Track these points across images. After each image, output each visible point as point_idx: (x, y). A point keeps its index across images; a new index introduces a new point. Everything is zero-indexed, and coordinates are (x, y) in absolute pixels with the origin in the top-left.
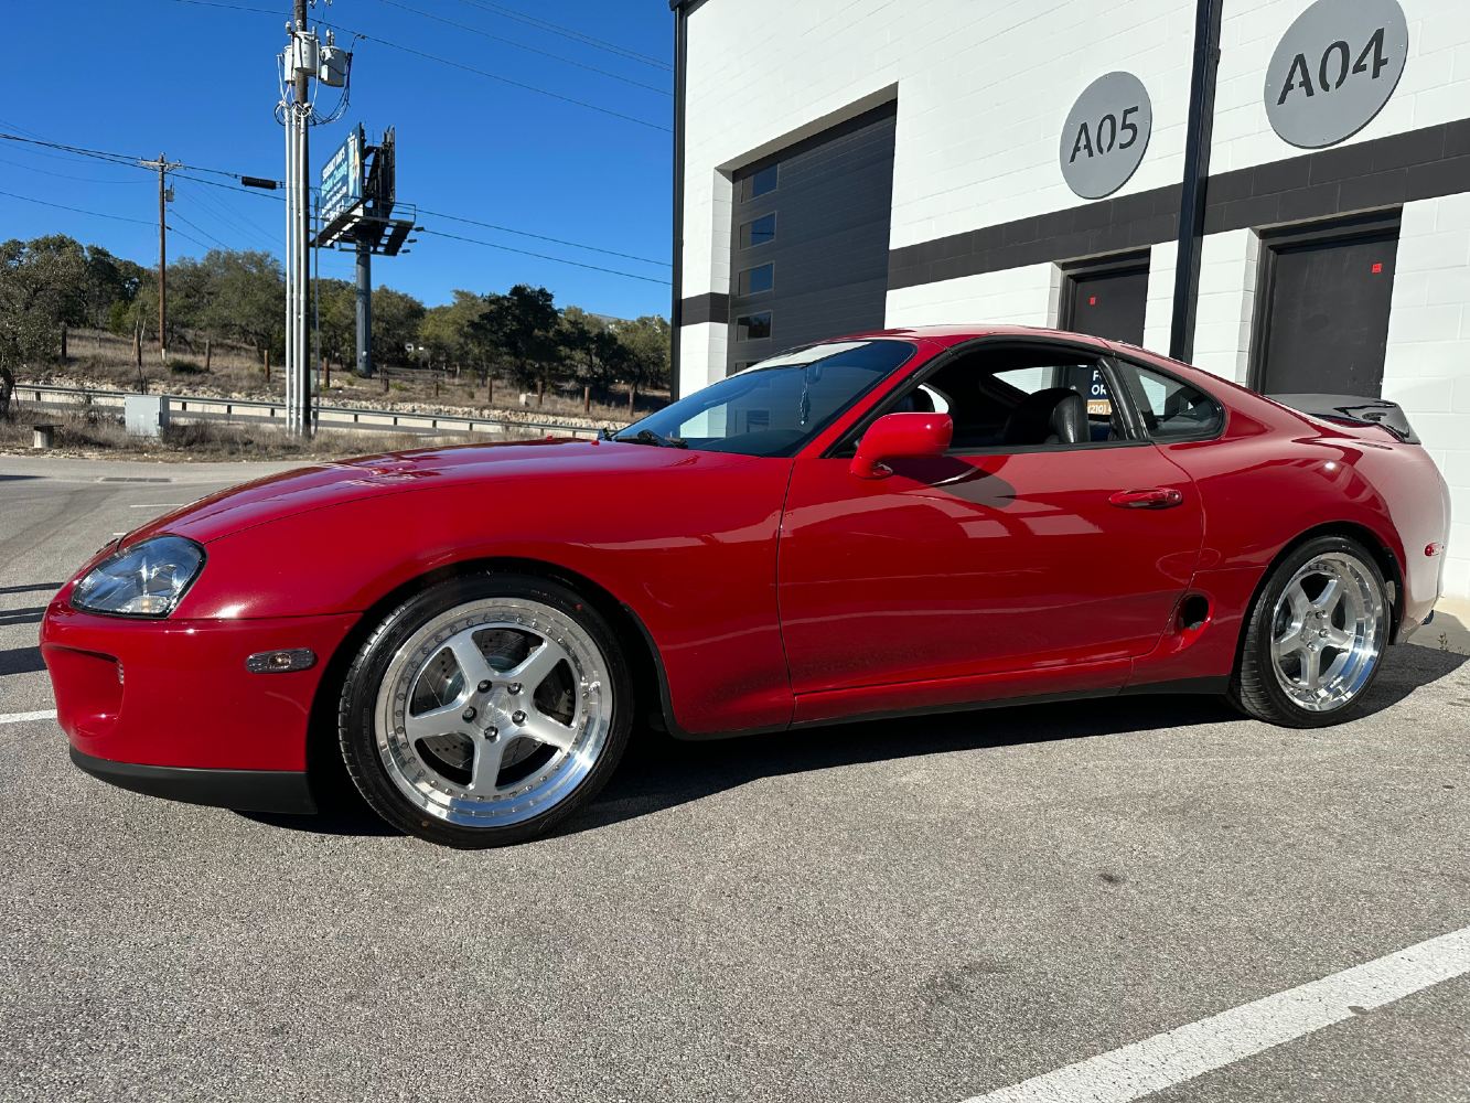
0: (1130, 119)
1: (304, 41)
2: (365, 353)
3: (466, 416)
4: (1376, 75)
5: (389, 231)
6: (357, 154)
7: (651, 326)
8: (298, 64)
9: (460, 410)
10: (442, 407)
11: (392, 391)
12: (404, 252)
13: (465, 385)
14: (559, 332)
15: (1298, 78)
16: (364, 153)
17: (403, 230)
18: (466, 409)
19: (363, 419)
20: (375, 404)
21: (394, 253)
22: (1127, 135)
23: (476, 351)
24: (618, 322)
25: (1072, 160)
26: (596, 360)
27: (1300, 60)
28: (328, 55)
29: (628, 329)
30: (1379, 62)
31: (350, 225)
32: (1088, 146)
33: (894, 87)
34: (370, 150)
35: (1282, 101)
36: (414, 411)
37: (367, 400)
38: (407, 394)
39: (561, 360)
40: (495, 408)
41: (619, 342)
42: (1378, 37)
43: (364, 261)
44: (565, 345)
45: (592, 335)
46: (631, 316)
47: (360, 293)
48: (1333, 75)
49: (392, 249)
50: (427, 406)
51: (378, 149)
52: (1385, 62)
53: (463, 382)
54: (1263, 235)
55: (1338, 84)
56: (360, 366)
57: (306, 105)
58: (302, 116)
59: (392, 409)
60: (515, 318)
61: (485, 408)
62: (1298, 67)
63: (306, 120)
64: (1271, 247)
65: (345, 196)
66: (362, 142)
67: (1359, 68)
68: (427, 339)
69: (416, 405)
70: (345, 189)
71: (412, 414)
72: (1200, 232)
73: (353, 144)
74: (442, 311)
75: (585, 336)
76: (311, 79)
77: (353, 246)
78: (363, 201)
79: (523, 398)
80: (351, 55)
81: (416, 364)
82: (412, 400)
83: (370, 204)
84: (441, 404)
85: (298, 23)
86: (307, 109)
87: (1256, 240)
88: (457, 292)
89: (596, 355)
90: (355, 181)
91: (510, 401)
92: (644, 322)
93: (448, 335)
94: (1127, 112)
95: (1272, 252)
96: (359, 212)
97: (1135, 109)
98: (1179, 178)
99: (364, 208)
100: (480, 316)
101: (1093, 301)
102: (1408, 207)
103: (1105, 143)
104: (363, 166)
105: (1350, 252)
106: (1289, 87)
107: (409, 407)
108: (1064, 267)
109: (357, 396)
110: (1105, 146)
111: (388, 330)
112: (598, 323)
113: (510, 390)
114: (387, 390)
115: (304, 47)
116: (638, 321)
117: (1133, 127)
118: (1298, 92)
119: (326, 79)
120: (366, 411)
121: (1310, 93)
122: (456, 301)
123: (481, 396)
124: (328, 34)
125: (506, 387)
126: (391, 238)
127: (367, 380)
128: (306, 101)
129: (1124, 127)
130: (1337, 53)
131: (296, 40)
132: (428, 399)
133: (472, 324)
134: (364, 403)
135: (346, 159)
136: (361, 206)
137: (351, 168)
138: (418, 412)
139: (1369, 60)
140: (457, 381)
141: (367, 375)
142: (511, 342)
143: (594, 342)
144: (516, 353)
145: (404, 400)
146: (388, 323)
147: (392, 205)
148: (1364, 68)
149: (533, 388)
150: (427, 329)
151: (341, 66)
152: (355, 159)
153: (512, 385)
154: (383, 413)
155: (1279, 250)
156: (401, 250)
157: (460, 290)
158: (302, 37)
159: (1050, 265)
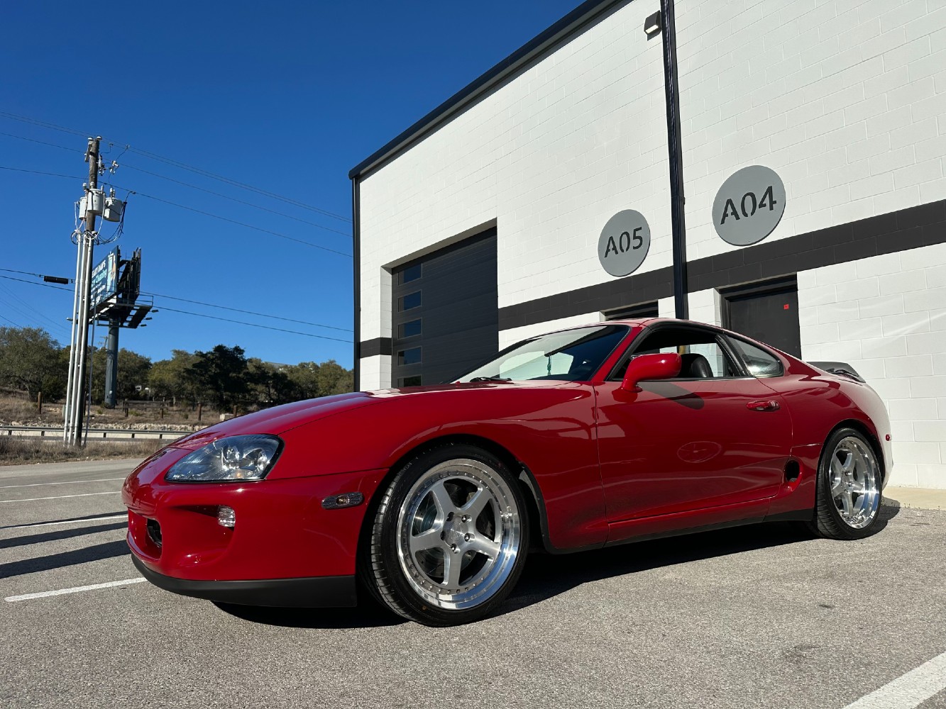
0: (638, 234)
1: (95, 194)
2: (111, 392)
3: (183, 430)
4: (771, 208)
5: (133, 313)
6: (115, 265)
7: (308, 368)
8: (90, 208)
9: (178, 427)
10: (166, 425)
11: (130, 416)
12: (142, 326)
13: (181, 410)
14: (248, 373)
15: (730, 210)
16: (119, 264)
17: (143, 311)
18: (183, 426)
19: (109, 435)
20: (118, 426)
21: (135, 327)
22: (636, 242)
23: (190, 387)
24: (286, 367)
25: (606, 256)
26: (272, 391)
27: (730, 202)
28: (110, 203)
29: (292, 370)
30: (772, 203)
31: (106, 309)
32: (614, 248)
33: (495, 220)
34: (124, 262)
35: (723, 222)
36: (146, 429)
37: (112, 423)
38: (141, 418)
39: (248, 391)
40: (203, 424)
41: (289, 379)
42: (770, 190)
43: (115, 332)
44: (251, 382)
45: (270, 375)
46: (295, 363)
47: (109, 352)
48: (749, 209)
49: (134, 324)
50: (155, 426)
51: (129, 262)
52: (775, 202)
53: (179, 409)
54: (721, 292)
55: (752, 214)
56: (107, 401)
57: (93, 232)
58: (90, 239)
59: (130, 428)
60: (217, 366)
61: (196, 424)
62: (729, 206)
63: (93, 241)
64: (727, 298)
65: (104, 291)
66: (118, 257)
67: (762, 205)
68: (154, 381)
69: (148, 425)
70: (104, 287)
71: (145, 431)
72: (686, 292)
73: (112, 259)
74: (165, 363)
75: (264, 375)
76: (97, 217)
77: (107, 323)
78: (117, 294)
79: (222, 417)
80: (126, 203)
81: (145, 398)
82: (145, 422)
83: (120, 296)
84: (165, 423)
85: (92, 184)
86: (94, 235)
87: (718, 295)
88: (175, 351)
89: (273, 387)
90: (112, 281)
91: (213, 420)
92: (303, 366)
93: (169, 378)
94: (635, 230)
95: (727, 301)
96: (114, 301)
97: (640, 228)
98: (671, 263)
99: (117, 298)
100: (193, 365)
102: (799, 274)
103: (625, 246)
104: (118, 272)
105: (770, 299)
106: (725, 215)
107: (142, 426)
108: (606, 313)
109: (105, 421)
110: (624, 248)
111: (126, 377)
112: (272, 367)
113: (212, 412)
114: (127, 416)
115: (95, 198)
116: (300, 365)
117: (640, 238)
118: (731, 218)
119: (108, 217)
120: (112, 430)
121: (738, 218)
122: (174, 357)
123: (194, 417)
124: (111, 191)
125: (209, 410)
126: (134, 317)
127: (112, 410)
128: (93, 230)
129: (635, 238)
130: (749, 198)
131: (90, 194)
132: (156, 421)
133: (187, 371)
134: (110, 425)
135: (106, 267)
136: (115, 297)
137: (109, 274)
138: (149, 430)
139: (767, 201)
140: (175, 408)
141: (112, 406)
142: (213, 381)
143: (272, 379)
144: (217, 389)
145: (139, 422)
146: (127, 372)
147: (137, 296)
148: (765, 205)
149: (229, 410)
150: (154, 376)
151: (118, 210)
152: (112, 268)
153: (213, 409)
154: (124, 431)
155: (731, 299)
156: (140, 324)
157: (177, 350)
158: (94, 192)
159: (598, 312)
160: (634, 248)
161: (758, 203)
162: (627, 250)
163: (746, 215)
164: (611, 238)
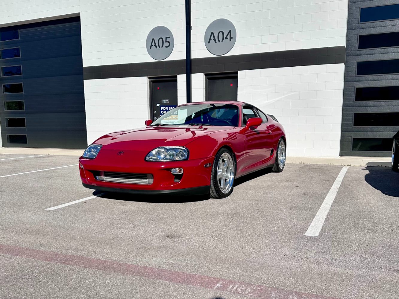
0: (168, 40)
4: (230, 40)
15: (212, 38)
22: (167, 44)
25: (150, 49)
27: (212, 33)
30: (231, 38)
32: (155, 45)
35: (209, 43)
42: (230, 32)
48: (221, 39)
52: (232, 38)
54: (206, 75)
55: (222, 41)
62: (212, 35)
64: (208, 78)
67: (226, 38)
72: (191, 73)
87: (205, 77)
94: (166, 38)
95: (208, 80)
97: (169, 37)
98: (185, 58)
101: (158, 88)
102: (240, 72)
103: (161, 45)
105: (226, 81)
106: (210, 40)
108: (149, 78)
117: (169, 42)
118: (213, 41)
121: (216, 42)
129: (166, 42)
130: (221, 34)
139: (229, 37)
148: (228, 38)
159: (146, 77)
160: (166, 47)
161: (225, 37)
162: (162, 47)
163: (219, 41)
164: (153, 39)
